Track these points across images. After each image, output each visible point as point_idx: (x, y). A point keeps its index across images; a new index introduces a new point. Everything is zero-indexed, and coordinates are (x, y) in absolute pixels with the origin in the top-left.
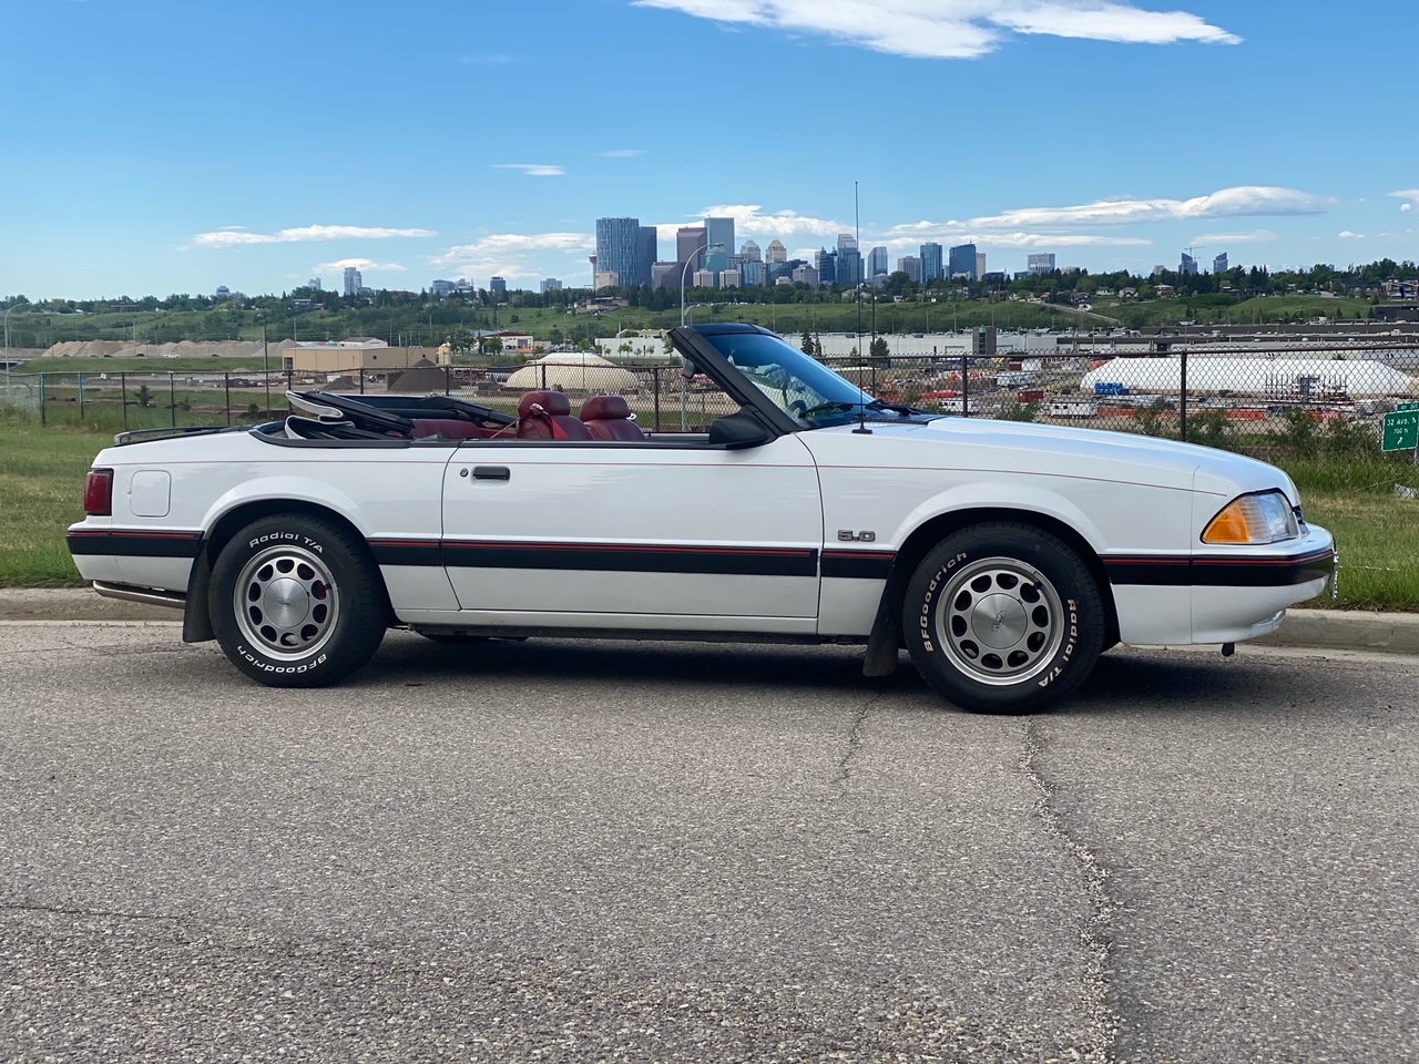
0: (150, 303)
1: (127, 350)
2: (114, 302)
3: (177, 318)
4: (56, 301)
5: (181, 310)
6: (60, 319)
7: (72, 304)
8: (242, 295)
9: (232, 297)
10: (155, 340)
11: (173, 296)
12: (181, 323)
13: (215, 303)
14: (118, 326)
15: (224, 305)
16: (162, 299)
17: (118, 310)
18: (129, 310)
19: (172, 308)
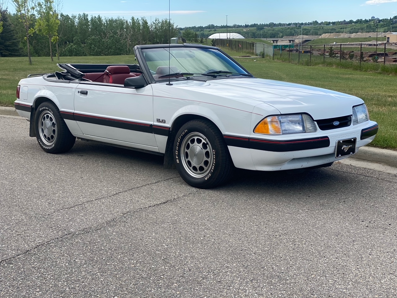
0: (351, 22)
1: (342, 36)
2: (341, 22)
3: (358, 26)
4: (325, 22)
5: (359, 24)
6: (326, 27)
7: (329, 23)
8: (379, 19)
9: (375, 19)
10: (351, 33)
11: (358, 20)
12: (359, 27)
13: (370, 21)
14: (341, 29)
15: (372, 22)
16: (355, 20)
17: (342, 24)
18: (345, 24)
19: (357, 23)
